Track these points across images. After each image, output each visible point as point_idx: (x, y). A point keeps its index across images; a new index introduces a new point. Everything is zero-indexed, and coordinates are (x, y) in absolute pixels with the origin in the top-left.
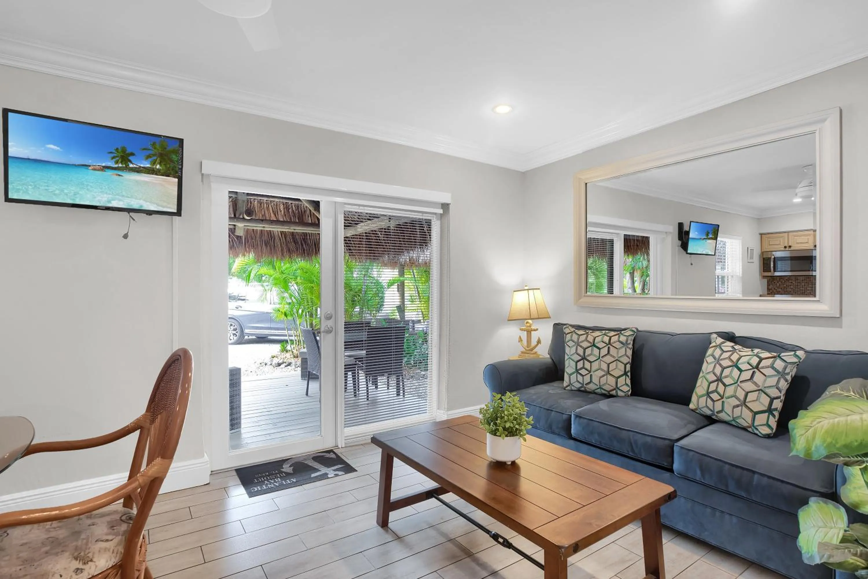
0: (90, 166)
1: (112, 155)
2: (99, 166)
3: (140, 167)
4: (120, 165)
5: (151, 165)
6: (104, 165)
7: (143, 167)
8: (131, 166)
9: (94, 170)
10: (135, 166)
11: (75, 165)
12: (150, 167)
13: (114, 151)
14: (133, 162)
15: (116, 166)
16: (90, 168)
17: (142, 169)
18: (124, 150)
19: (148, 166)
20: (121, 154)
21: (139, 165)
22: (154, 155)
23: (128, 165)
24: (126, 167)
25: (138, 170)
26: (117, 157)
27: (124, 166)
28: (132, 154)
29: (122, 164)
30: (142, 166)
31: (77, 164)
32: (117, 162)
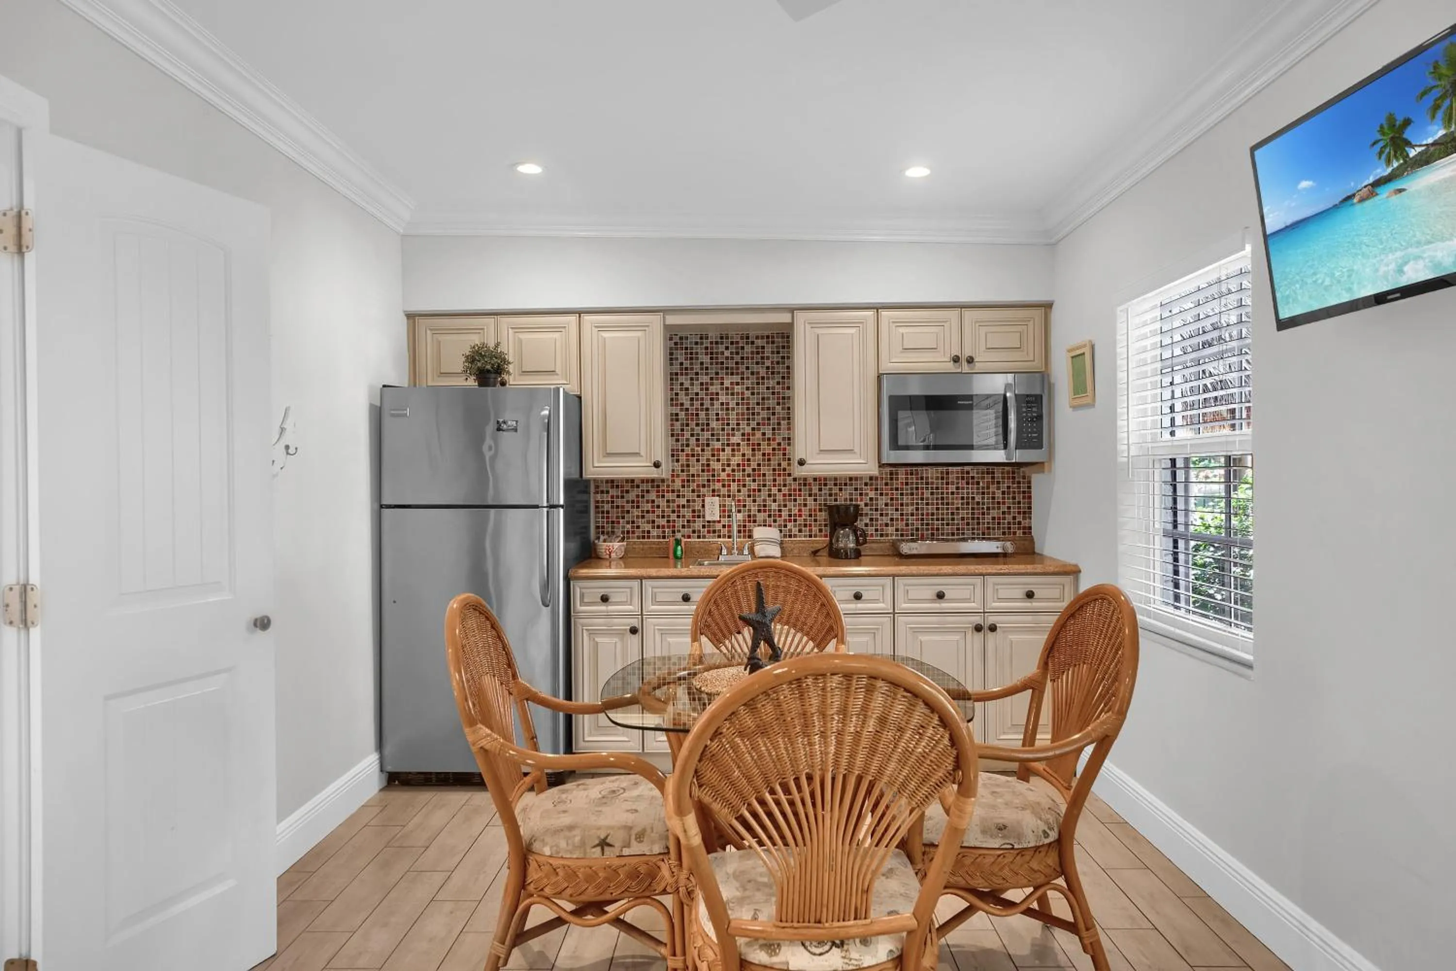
0: (1354, 195)
1: (1378, 147)
2: (1365, 187)
3: (1427, 145)
4: (1396, 164)
5: (1445, 127)
6: (1371, 180)
7: (1433, 144)
8: (1412, 153)
9: (1362, 200)
10: (1419, 149)
11: (1335, 206)
12: (1445, 135)
13: (1379, 137)
14: (1414, 143)
15: (1390, 170)
16: (1355, 200)
17: (1432, 149)
18: (1391, 120)
19: (1442, 132)
20: (1391, 136)
21: (1425, 142)
22: (1443, 97)
23: (1408, 155)
24: (1405, 162)
25: (1426, 160)
26: (1385, 147)
27: (1401, 161)
28: (1407, 122)
29: (1398, 160)
30: (1430, 141)
31: (1337, 202)
32: (1389, 162)
